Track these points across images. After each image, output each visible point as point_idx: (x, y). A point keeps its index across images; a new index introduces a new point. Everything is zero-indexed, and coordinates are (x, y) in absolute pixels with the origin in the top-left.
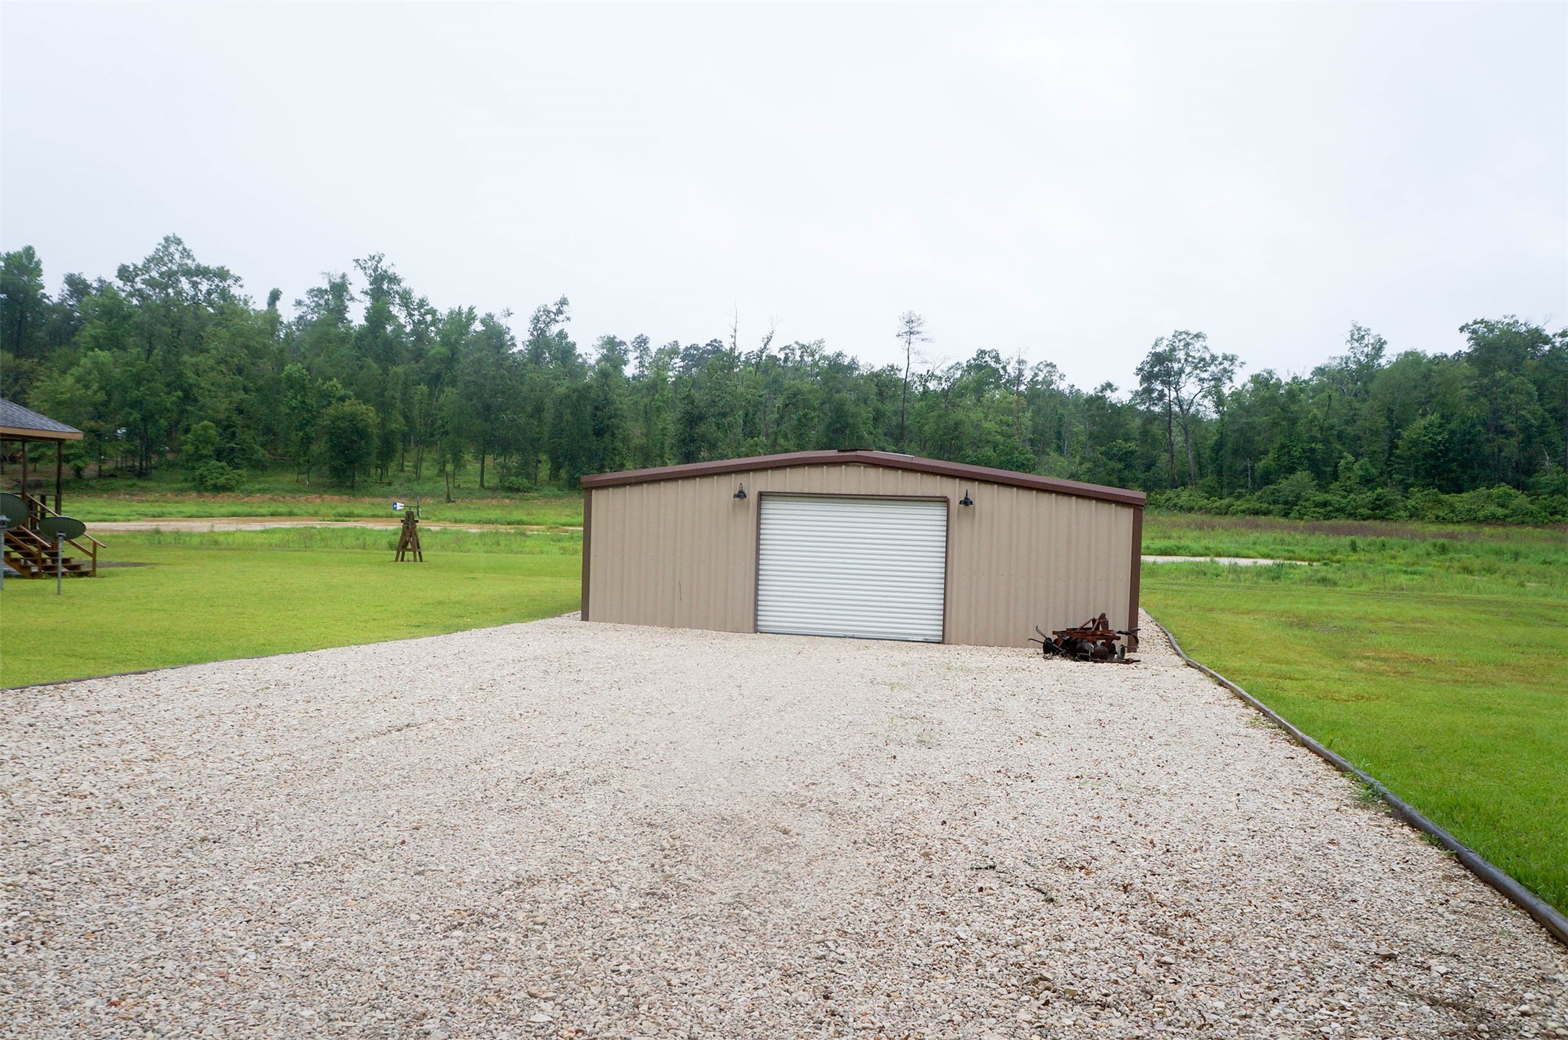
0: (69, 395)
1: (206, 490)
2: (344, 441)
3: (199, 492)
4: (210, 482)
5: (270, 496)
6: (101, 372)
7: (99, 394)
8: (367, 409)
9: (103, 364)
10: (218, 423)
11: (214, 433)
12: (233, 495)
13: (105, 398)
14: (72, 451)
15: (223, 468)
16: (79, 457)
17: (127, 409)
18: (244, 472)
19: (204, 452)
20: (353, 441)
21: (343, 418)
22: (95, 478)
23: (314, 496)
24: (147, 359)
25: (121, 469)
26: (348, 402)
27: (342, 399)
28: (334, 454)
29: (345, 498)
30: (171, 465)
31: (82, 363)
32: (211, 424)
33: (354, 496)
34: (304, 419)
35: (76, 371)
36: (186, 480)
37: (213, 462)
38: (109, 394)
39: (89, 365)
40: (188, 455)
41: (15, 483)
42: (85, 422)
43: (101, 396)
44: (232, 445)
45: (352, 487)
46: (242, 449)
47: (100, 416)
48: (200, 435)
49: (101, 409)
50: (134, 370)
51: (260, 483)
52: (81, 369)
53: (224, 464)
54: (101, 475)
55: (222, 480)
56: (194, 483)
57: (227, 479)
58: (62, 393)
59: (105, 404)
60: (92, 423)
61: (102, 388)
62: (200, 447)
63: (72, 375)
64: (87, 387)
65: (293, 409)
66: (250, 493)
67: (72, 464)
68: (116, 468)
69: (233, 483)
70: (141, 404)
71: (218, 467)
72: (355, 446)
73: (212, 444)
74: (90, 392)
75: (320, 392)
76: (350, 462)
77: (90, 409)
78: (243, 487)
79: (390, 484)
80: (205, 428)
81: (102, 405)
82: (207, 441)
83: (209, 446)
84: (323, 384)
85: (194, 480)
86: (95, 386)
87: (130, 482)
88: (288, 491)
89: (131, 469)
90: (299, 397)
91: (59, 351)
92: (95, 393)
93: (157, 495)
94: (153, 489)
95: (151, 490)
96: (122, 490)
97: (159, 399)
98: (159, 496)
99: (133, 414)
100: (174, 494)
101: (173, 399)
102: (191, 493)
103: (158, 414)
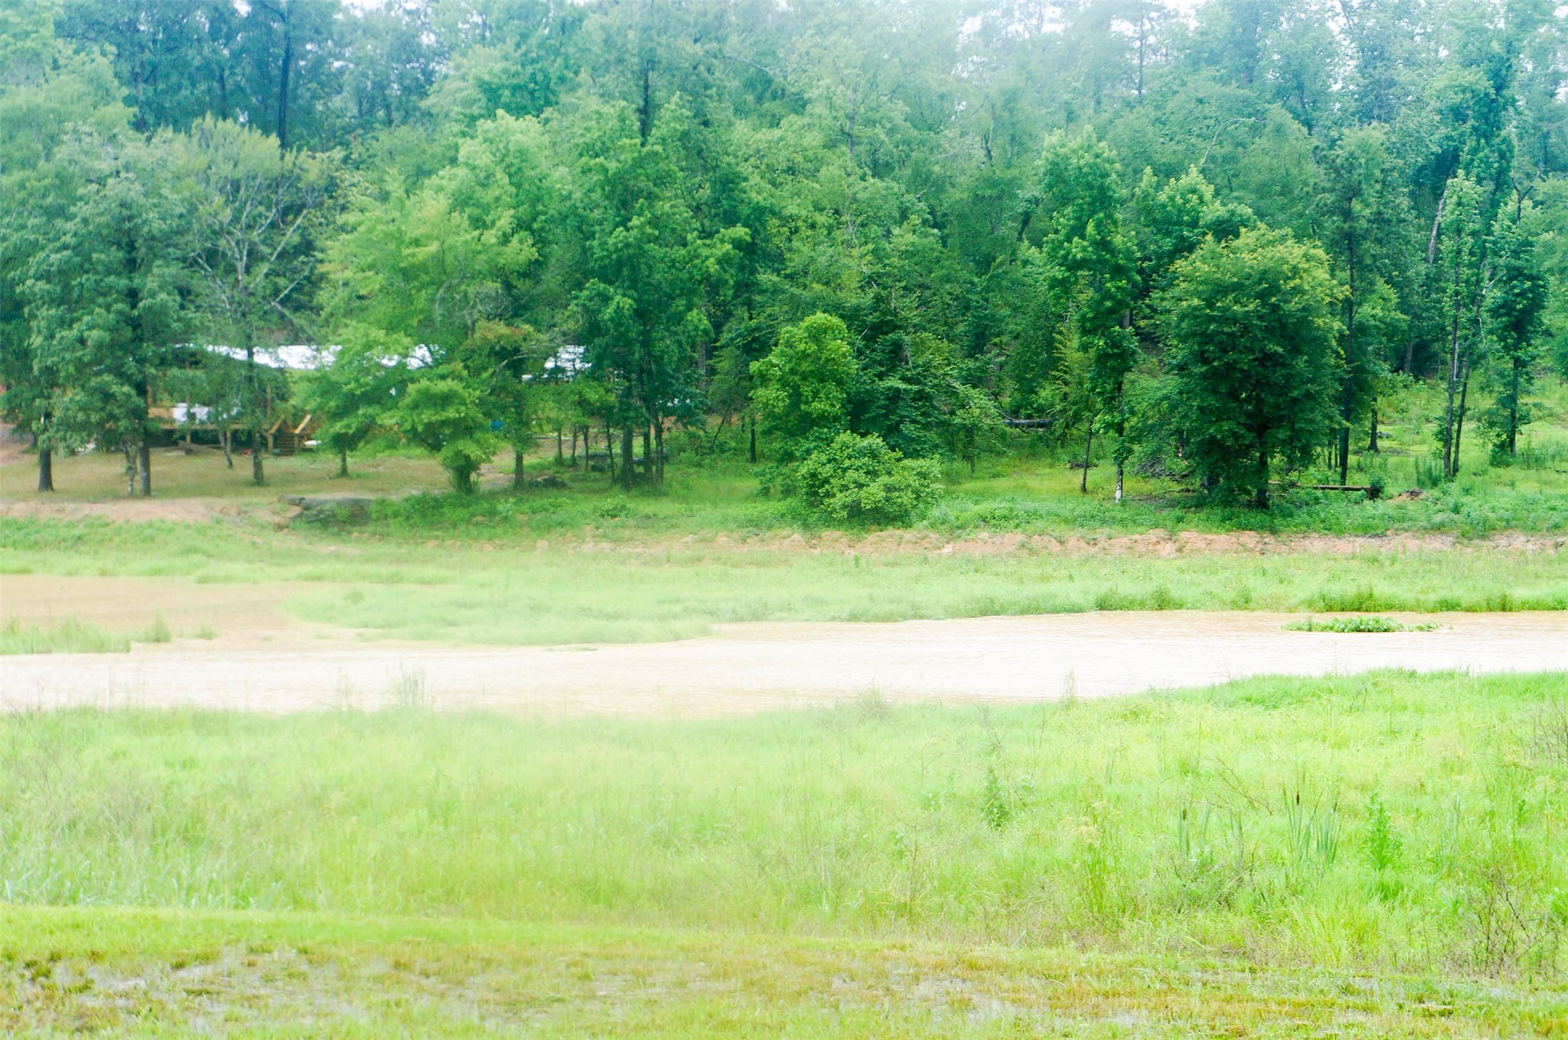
0: (433, 247)
1: (829, 520)
2: (1245, 361)
3: (806, 526)
4: (839, 499)
5: (1019, 537)
6: (515, 176)
7: (515, 241)
8: (1308, 258)
9: (522, 153)
10: (851, 316)
11: (845, 348)
12: (908, 535)
13: (533, 253)
14: (451, 413)
15: (873, 455)
16: (464, 429)
17: (594, 285)
18: (933, 464)
19: (818, 406)
20: (1267, 359)
21: (1237, 287)
22: (505, 493)
23: (1153, 534)
24: (645, 130)
25: (574, 463)
26: (1247, 238)
27: (1226, 230)
28: (1213, 402)
29: (1249, 538)
30: (710, 450)
31: (462, 155)
32: (835, 320)
33: (1273, 531)
34: (1107, 295)
35: (451, 179)
36: (765, 492)
37: (846, 437)
38: (541, 241)
39: (485, 160)
40: (771, 415)
41: (296, 510)
42: (482, 323)
43: (521, 250)
44: (894, 382)
45: (1261, 503)
46: (921, 396)
47: (516, 308)
48: (805, 355)
49: (522, 286)
50: (613, 166)
51: (979, 496)
52: (462, 172)
53: (874, 441)
54: (522, 483)
55: (874, 492)
56: (791, 501)
57: (889, 489)
58: (417, 242)
59: (532, 270)
60: (502, 329)
61: (522, 225)
62: (806, 390)
63: (439, 189)
64: (478, 223)
65: (1074, 266)
66: (957, 529)
67: (447, 451)
68: (559, 461)
69: (906, 498)
70: (634, 268)
71: (862, 453)
72: (1278, 375)
73: (840, 383)
74: (491, 237)
75: (1148, 211)
76: (1261, 426)
77: (493, 286)
78: (935, 512)
79: (1374, 492)
80: (817, 335)
81: (524, 275)
82: (824, 374)
83: (831, 386)
84: (1159, 187)
85: (788, 491)
86: (505, 220)
87: (609, 503)
88: (1070, 521)
89: (598, 464)
90: (1090, 229)
91: (385, 139)
92: (505, 240)
93: (689, 538)
94: (674, 521)
95: (671, 525)
96: (588, 528)
97: (683, 252)
98: (695, 542)
99: (612, 298)
100: (736, 535)
101: (724, 250)
102: (784, 533)
103: (680, 295)
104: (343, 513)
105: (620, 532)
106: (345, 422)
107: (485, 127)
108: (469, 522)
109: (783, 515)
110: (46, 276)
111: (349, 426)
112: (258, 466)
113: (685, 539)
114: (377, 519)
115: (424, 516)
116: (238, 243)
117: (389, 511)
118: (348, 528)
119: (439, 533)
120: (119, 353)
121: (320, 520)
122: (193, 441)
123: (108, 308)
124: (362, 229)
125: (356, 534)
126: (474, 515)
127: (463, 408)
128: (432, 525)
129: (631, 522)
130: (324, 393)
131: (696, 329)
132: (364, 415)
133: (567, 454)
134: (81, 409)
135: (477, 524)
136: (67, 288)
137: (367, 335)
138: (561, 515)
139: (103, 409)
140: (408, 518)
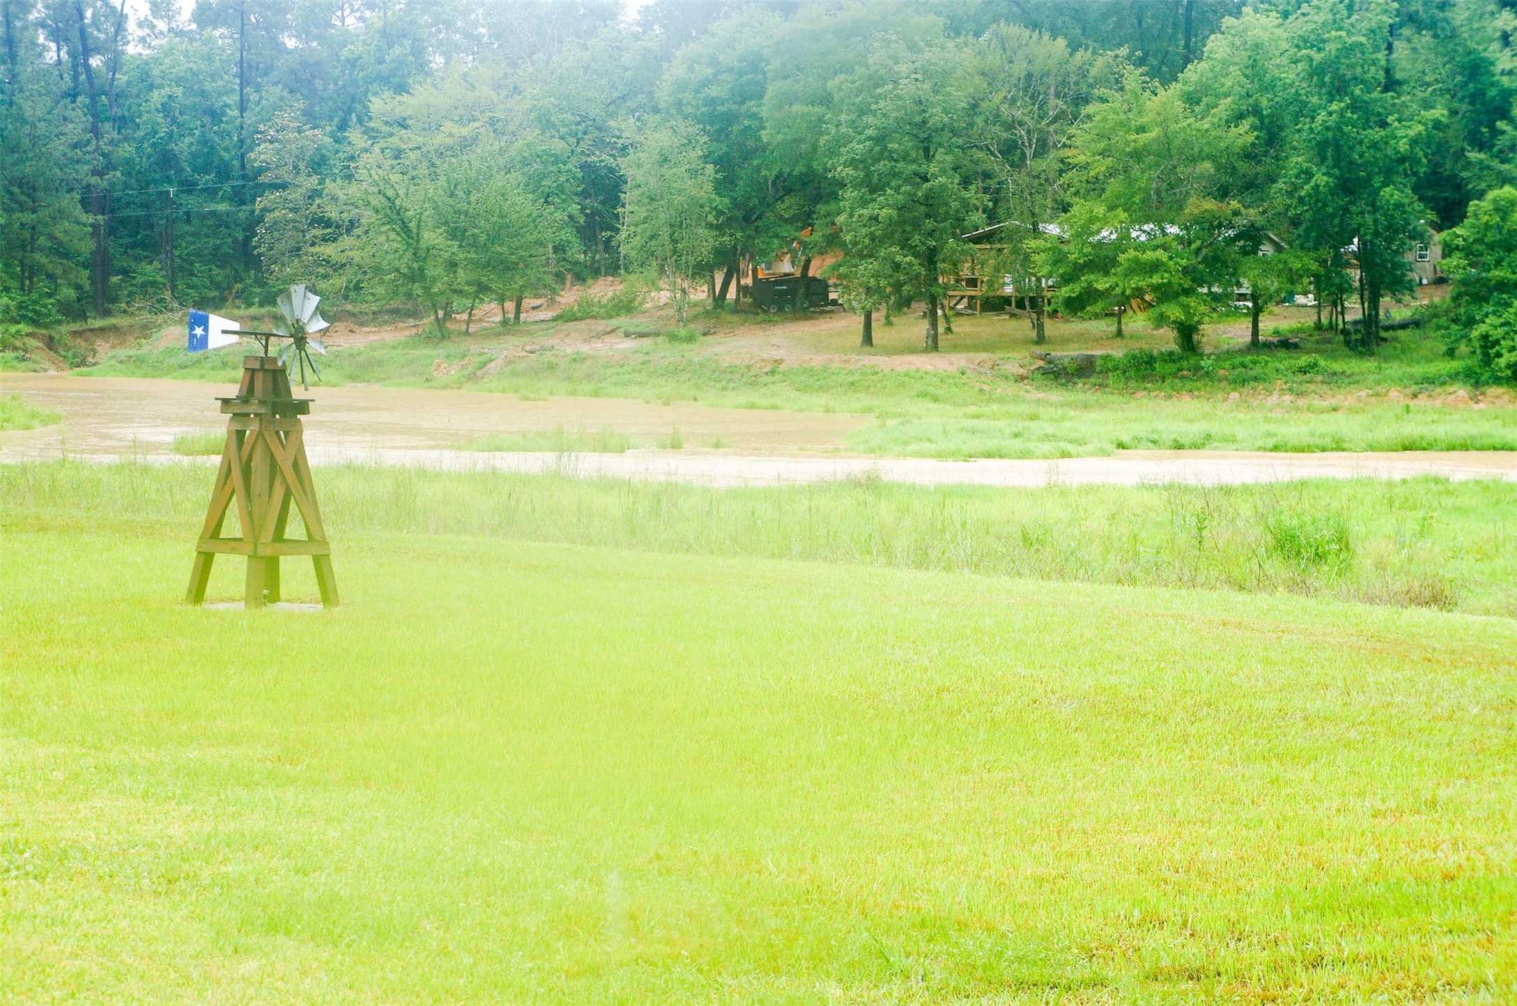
0: (1157, 133)
1: (1495, 378)
3: (1476, 384)
4: (1506, 360)
9: (1259, 47)
13: (1250, 137)
14: (1155, 280)
17: (1297, 164)
19: (1499, 274)
31: (1206, 50)
39: (1222, 54)
41: (1040, 364)
42: (1193, 200)
48: (1489, 227)
49: (1242, 166)
54: (1257, 344)
58: (1141, 130)
60: (1208, 205)
62: (1489, 259)
68: (1318, 326)
77: (1206, 167)
80: (1504, 208)
81: (1246, 156)
82: (1511, 244)
87: (1303, 360)
92: (1224, 125)
93: (1364, 393)
94: (1356, 378)
95: (1352, 380)
96: (1279, 382)
97: (1383, 133)
98: (1369, 396)
99: (1314, 175)
100: (1408, 391)
101: (1416, 131)
102: (1451, 389)
103: (1379, 174)
104: (1071, 367)
105: (1305, 387)
106: (1071, 286)
107: (1229, 24)
108: (1175, 375)
109: (1458, 374)
110: (852, 163)
111: (1072, 291)
112: (1040, 327)
113: (1359, 394)
114: (1101, 372)
115: (1138, 370)
116: (1029, 132)
117: (1110, 365)
118: (1076, 380)
119: (1149, 385)
120: (909, 229)
121: (1053, 372)
122: (1017, 307)
123: (897, 190)
124: (1098, 118)
125: (1080, 385)
126: (1180, 370)
127: (1166, 275)
128: (1144, 378)
129: (1320, 378)
130: (1055, 263)
131: (1388, 201)
132: (1085, 280)
133: (1325, 321)
134: (873, 276)
135: (1183, 377)
136: (868, 175)
137: (1092, 211)
138: (1257, 370)
139: (891, 276)
140: (1125, 372)
